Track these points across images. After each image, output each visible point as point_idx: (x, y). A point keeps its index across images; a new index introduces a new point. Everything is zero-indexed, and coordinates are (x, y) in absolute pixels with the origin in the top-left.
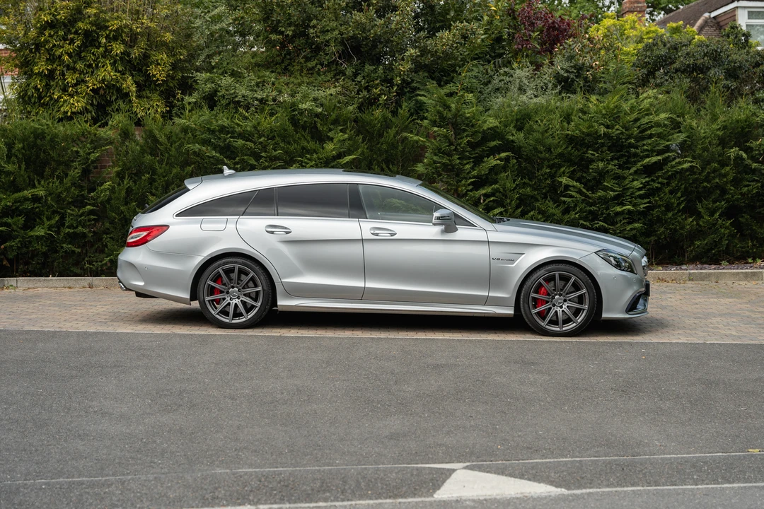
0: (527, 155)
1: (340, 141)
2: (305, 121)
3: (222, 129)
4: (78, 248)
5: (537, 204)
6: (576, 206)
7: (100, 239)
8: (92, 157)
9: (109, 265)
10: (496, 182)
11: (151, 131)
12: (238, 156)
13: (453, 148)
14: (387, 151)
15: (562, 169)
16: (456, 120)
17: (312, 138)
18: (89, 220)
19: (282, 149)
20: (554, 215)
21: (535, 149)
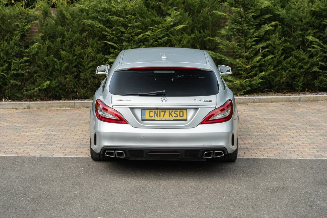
0: (288, 23)
1: (175, 16)
2: (154, 4)
3: (104, 10)
4: (19, 82)
5: (294, 53)
6: (317, 53)
7: (32, 76)
8: (27, 27)
9: (38, 91)
10: (269, 39)
11: (61, 12)
12: (114, 26)
13: (243, 19)
14: (202, 22)
15: (309, 31)
16: (245, 2)
17: (158, 14)
18: (25, 66)
19: (141, 21)
20: (304, 59)
21: (292, 19)
